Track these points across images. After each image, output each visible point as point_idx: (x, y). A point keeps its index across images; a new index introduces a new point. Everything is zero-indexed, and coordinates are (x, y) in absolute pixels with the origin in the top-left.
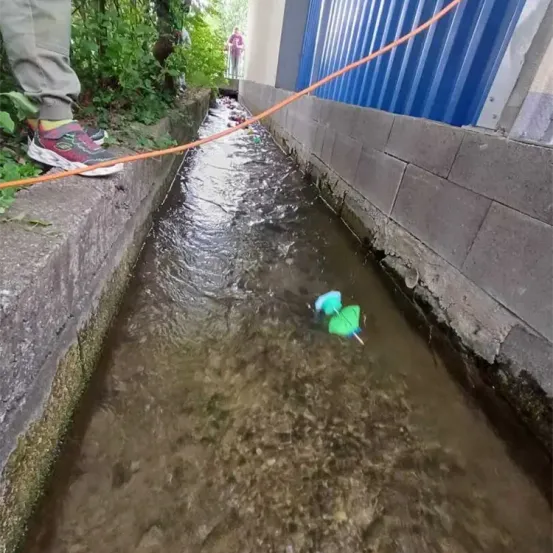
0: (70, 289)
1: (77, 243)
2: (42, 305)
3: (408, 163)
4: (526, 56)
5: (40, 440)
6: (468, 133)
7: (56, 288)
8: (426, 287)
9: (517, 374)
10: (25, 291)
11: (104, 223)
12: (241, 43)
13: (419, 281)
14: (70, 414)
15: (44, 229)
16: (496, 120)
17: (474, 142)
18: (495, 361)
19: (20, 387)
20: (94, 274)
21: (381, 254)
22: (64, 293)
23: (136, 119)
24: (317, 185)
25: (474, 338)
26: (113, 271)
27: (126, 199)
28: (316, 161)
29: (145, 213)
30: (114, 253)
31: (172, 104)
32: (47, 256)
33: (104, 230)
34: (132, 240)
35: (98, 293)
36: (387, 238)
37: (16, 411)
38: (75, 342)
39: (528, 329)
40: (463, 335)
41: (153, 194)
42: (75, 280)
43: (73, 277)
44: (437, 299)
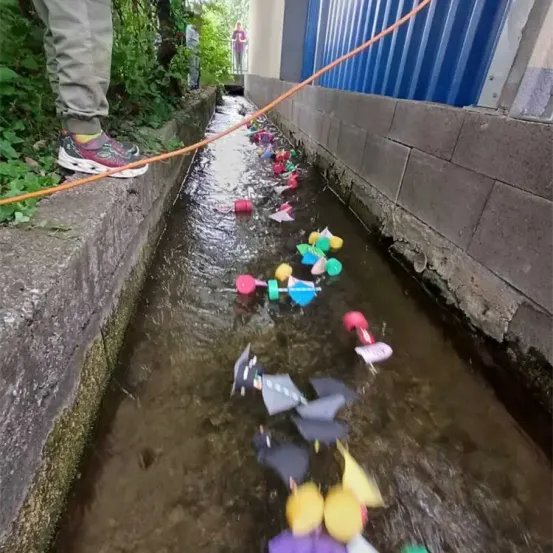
0: (92, 288)
1: (95, 244)
2: (67, 302)
3: (412, 148)
4: (523, 32)
5: (73, 424)
6: (469, 114)
7: (79, 287)
8: (435, 271)
9: (525, 351)
10: (51, 290)
11: (119, 225)
12: (243, 37)
13: (428, 265)
14: (98, 402)
15: (65, 234)
16: (497, 99)
17: (475, 123)
18: (504, 340)
19: (52, 377)
20: (113, 274)
21: (390, 240)
22: (86, 291)
23: (144, 124)
24: (325, 175)
25: (484, 318)
26: (130, 270)
27: (138, 202)
28: (322, 152)
29: (158, 214)
30: (130, 254)
31: (178, 106)
32: (69, 258)
33: (119, 233)
34: (146, 240)
35: (117, 291)
36: (395, 224)
37: (51, 398)
38: (99, 337)
39: (535, 306)
40: (472, 316)
41: (164, 195)
42: (96, 279)
43: (93, 276)
44: (446, 282)
